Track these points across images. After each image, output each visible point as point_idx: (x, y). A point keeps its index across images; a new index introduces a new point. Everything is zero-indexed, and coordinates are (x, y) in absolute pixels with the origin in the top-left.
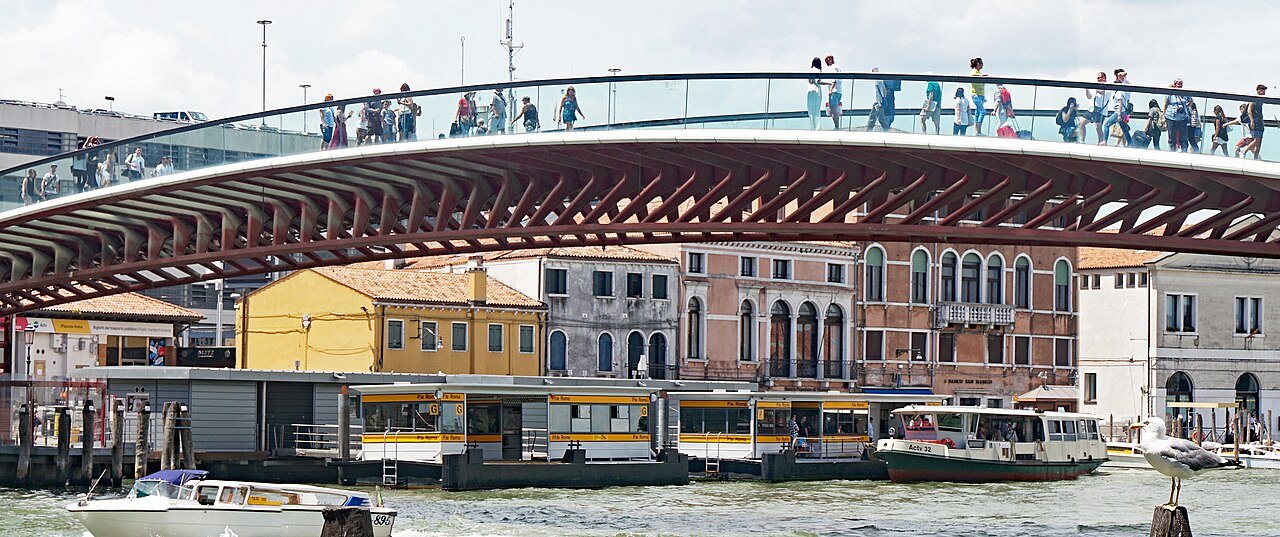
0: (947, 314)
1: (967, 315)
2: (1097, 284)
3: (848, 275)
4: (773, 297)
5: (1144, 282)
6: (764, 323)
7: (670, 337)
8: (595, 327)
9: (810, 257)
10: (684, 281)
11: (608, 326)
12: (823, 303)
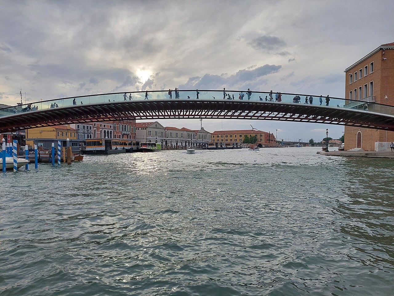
0: (123, 132)
1: (125, 133)
2: (138, 129)
3: (112, 127)
4: (104, 130)
5: (146, 129)
6: (103, 133)
7: (92, 135)
8: (83, 133)
9: (108, 125)
10: (94, 127)
11: (85, 133)
12: (110, 131)
